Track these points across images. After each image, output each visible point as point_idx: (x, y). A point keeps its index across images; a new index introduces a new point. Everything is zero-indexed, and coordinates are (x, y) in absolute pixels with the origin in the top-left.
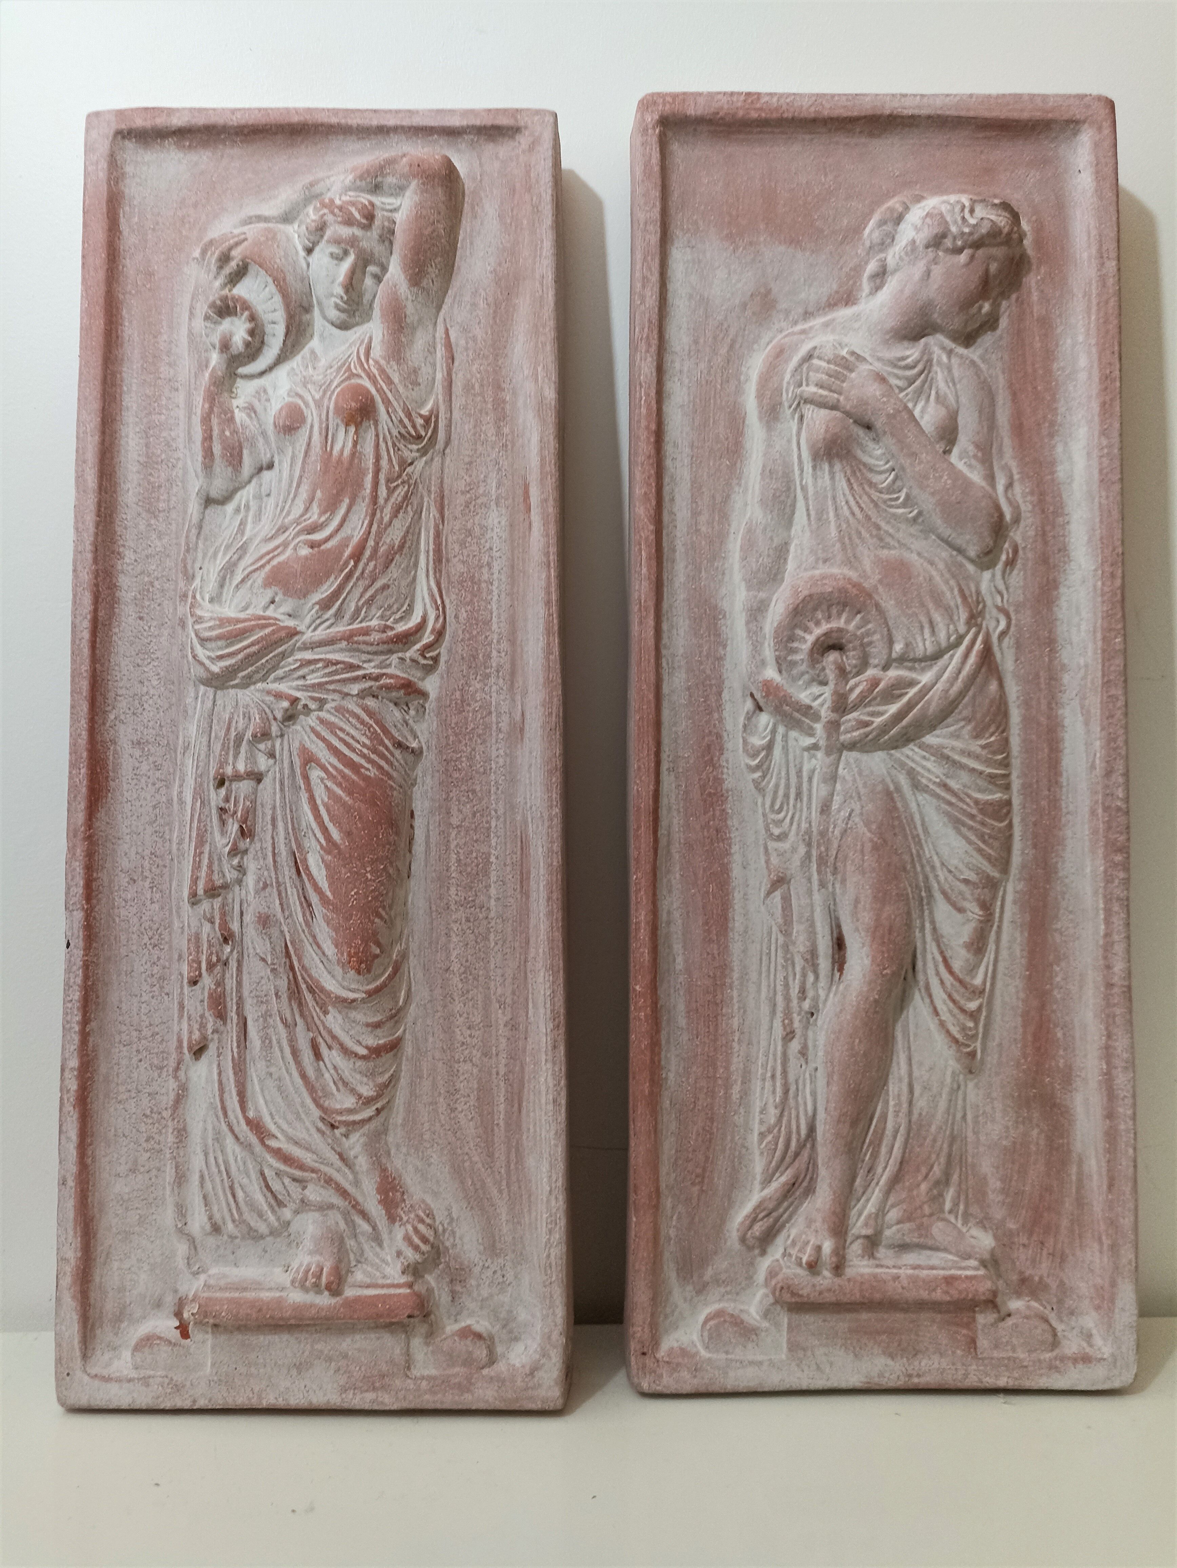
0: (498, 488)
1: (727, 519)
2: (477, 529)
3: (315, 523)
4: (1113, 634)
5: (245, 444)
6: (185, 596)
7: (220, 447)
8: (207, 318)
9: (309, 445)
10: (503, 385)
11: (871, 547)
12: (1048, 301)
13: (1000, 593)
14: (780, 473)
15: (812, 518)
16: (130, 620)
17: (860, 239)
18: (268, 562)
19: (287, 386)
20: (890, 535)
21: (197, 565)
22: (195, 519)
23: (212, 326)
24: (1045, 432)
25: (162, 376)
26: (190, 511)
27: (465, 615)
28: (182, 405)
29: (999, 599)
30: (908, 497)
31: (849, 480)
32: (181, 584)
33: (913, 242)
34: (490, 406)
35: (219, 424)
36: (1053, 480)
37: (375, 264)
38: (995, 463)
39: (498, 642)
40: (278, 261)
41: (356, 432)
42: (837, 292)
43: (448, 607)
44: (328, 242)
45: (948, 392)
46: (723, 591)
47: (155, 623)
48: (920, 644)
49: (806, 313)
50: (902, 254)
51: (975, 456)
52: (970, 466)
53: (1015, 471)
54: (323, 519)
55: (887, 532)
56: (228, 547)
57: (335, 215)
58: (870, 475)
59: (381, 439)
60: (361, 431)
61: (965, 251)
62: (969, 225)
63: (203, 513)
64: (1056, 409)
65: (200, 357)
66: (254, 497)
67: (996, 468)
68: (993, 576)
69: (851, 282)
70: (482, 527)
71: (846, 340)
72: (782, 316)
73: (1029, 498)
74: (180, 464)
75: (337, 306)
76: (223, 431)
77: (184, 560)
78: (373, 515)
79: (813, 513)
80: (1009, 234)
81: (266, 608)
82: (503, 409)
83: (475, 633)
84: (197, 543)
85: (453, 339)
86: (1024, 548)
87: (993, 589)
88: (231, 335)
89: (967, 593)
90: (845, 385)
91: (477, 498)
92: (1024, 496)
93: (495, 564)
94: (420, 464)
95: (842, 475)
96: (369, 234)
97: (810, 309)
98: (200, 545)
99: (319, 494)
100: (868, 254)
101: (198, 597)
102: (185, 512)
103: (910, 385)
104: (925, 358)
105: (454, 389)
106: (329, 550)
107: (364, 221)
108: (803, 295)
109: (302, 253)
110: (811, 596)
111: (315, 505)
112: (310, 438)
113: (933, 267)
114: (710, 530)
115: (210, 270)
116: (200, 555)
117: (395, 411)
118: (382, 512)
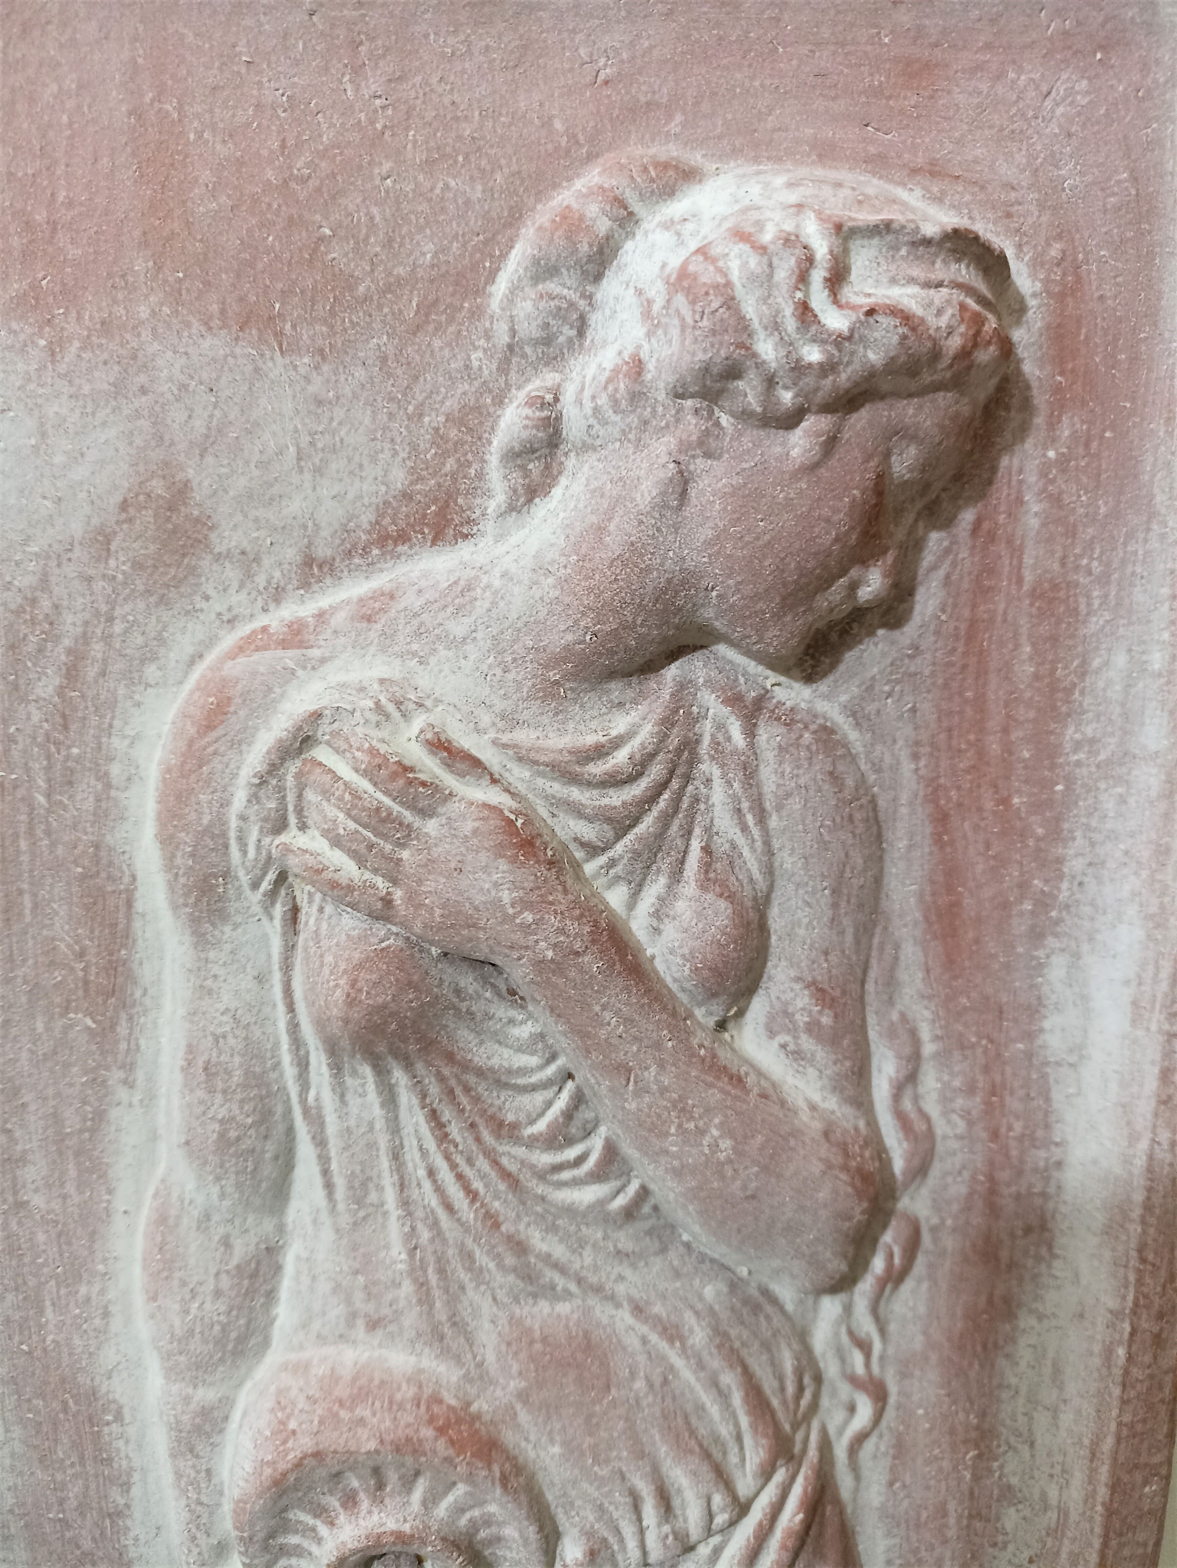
1: (103, 1176)
4: (1138, 1477)
11: (501, 1295)
12: (1072, 532)
13: (865, 1347)
14: (237, 1077)
15: (340, 1193)
17: (477, 313)
20: (557, 1266)
24: (1020, 926)
29: (858, 1359)
30: (611, 1151)
31: (434, 1116)
33: (637, 366)
36: (1029, 1055)
38: (872, 1020)
42: (407, 496)
45: (741, 841)
46: (109, 1356)
48: (632, 1544)
49: (309, 562)
50: (603, 400)
51: (812, 1028)
52: (797, 1055)
53: (925, 1033)
55: (547, 1258)
58: (496, 1099)
61: (809, 422)
62: (822, 338)
64: (1060, 861)
67: (872, 1034)
68: (848, 1309)
69: (450, 464)
71: (424, 680)
72: (232, 573)
73: (960, 1102)
79: (340, 1183)
80: (965, 353)
86: (934, 1230)
87: (845, 1339)
89: (769, 1385)
90: (405, 854)
92: (945, 1100)
95: (415, 1101)
97: (322, 551)
100: (504, 368)
103: (618, 838)
104: (674, 742)
108: (295, 506)
110: (318, 1455)
113: (700, 464)
114: (56, 1205)
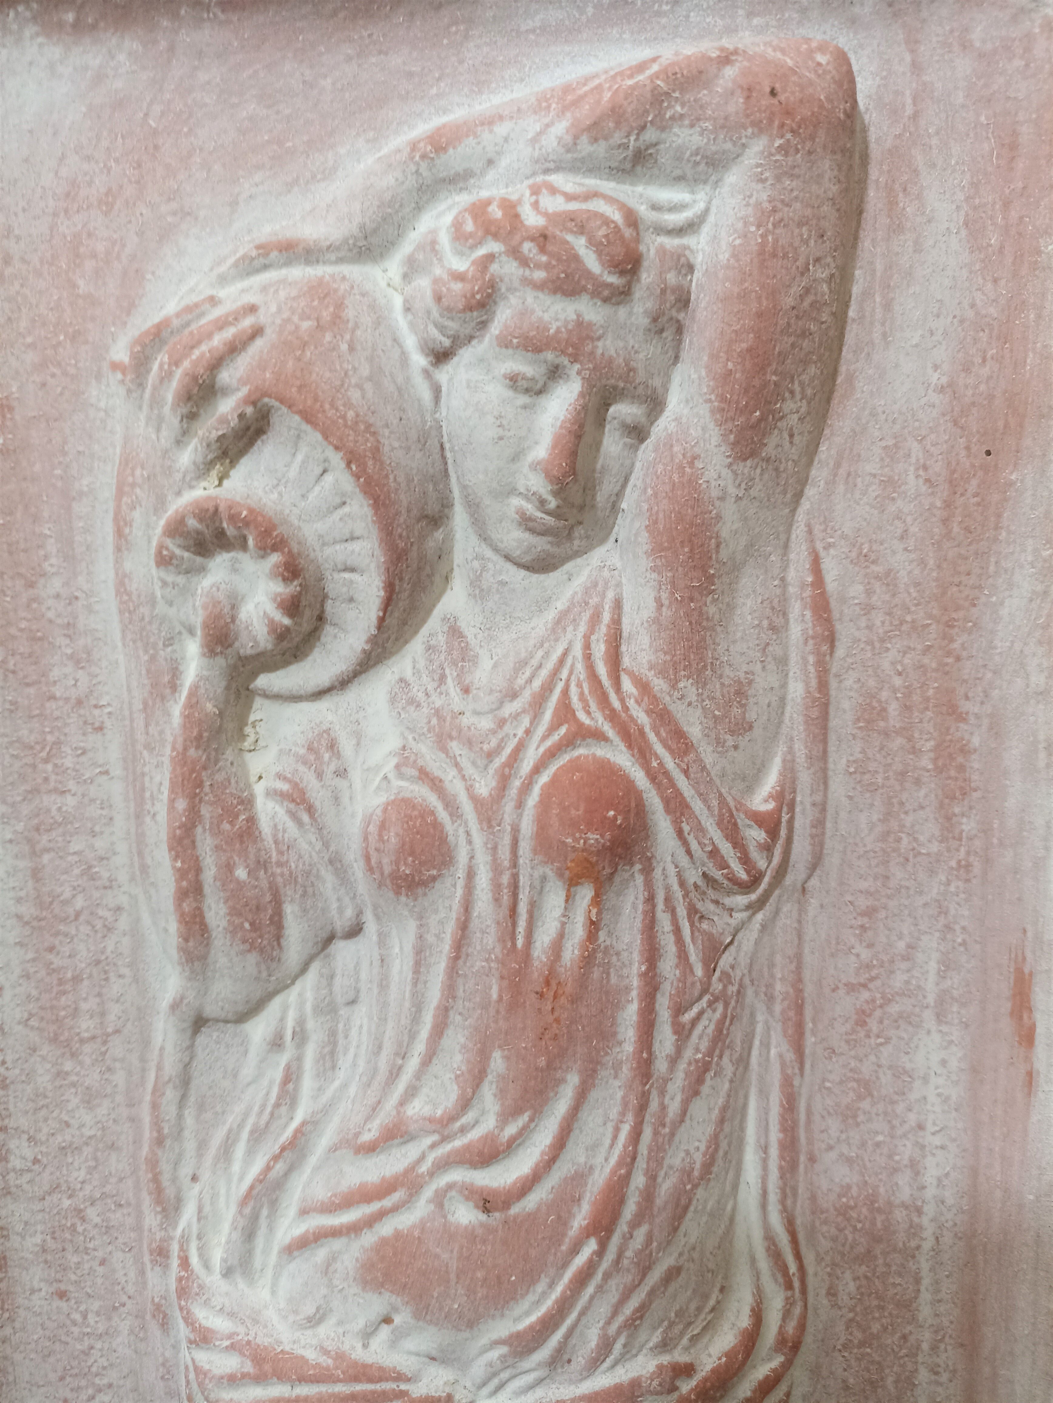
0: (942, 976)
2: (886, 1078)
3: (489, 1139)
5: (288, 892)
6: (161, 1253)
7: (223, 909)
8: (164, 560)
9: (464, 926)
10: (965, 706)
16: (37, 1301)
18: (370, 1222)
19: (393, 743)
21: (185, 1171)
22: (171, 1068)
23: (181, 580)
25: (58, 691)
26: (158, 1039)
27: (852, 1287)
28: (117, 771)
32: (151, 1220)
34: (926, 762)
35: (217, 848)
37: (635, 398)
39: (934, 1348)
40: (355, 395)
41: (597, 900)
43: (810, 1270)
44: (504, 343)
47: (96, 1305)
54: (511, 1130)
56: (258, 1135)
57: (524, 262)
59: (660, 906)
60: (610, 898)
63: (191, 1047)
65: (153, 659)
66: (318, 1010)
70: (900, 1073)
74: (123, 923)
75: (526, 522)
76: (229, 868)
77: (153, 1163)
78: (642, 1108)
81: (367, 1335)
82: (961, 768)
83: (876, 1327)
84: (180, 1117)
85: (831, 585)
88: (235, 603)
91: (888, 1001)
93: (930, 1162)
94: (748, 939)
96: (622, 312)
98: (189, 1121)
99: (498, 1062)
101: (194, 1260)
102: (146, 1042)
105: (833, 723)
106: (532, 1217)
107: (612, 279)
109: (419, 360)
111: (488, 1092)
112: (467, 906)
115: (161, 419)
116: (190, 1146)
117: (700, 829)
118: (662, 1093)
